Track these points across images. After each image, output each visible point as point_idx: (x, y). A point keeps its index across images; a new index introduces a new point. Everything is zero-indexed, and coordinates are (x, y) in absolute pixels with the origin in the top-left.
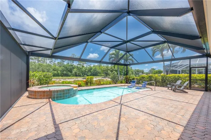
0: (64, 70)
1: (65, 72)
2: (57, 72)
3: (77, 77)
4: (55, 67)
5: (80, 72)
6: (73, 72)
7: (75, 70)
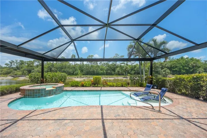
0: (108, 70)
1: (109, 71)
2: (103, 71)
3: (117, 76)
4: (102, 67)
5: (123, 71)
6: (116, 71)
7: (118, 69)
